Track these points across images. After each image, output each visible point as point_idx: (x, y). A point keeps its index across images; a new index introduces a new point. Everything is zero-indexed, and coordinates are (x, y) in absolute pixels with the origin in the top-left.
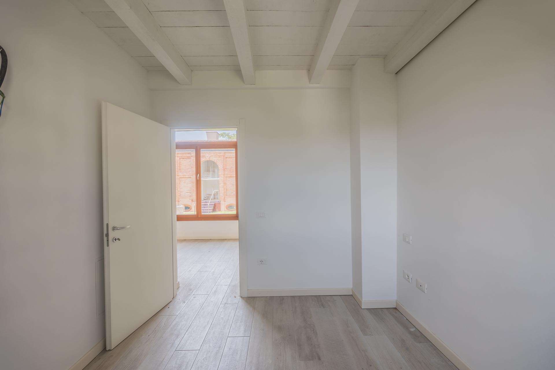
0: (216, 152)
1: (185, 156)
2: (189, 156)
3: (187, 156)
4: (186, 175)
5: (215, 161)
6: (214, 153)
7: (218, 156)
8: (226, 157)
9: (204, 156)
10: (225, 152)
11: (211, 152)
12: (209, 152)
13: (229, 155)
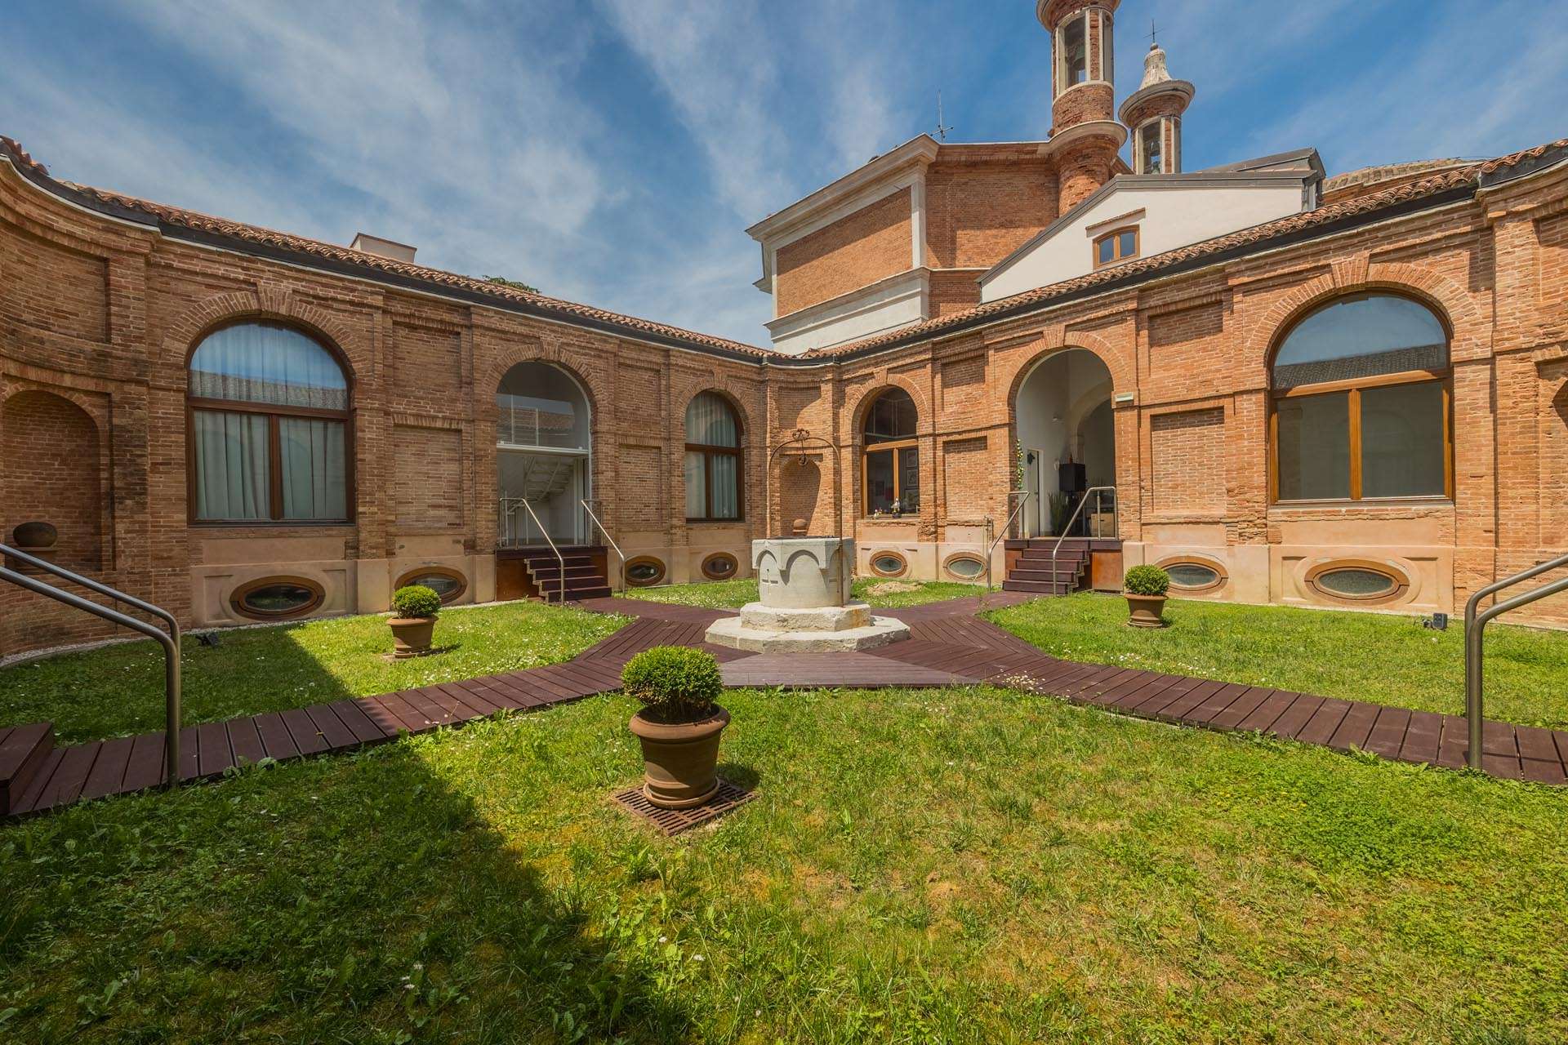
0: (591, 332)
1: (427, 319)
2: (455, 320)
3: (441, 322)
4: (432, 413)
5: (583, 369)
6: (580, 336)
7: (596, 349)
8: (622, 361)
9: (534, 337)
10: (622, 341)
11: (565, 327)
12: (560, 326)
13: (634, 355)
